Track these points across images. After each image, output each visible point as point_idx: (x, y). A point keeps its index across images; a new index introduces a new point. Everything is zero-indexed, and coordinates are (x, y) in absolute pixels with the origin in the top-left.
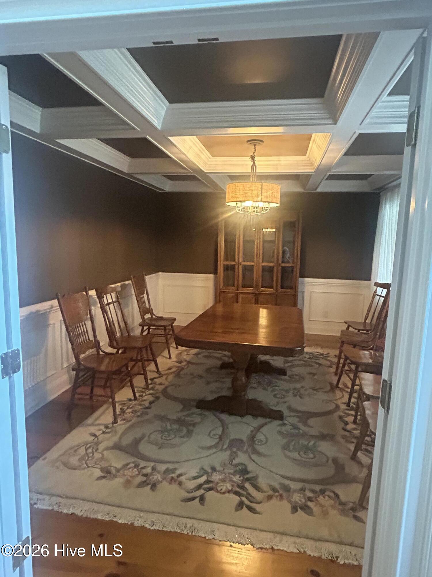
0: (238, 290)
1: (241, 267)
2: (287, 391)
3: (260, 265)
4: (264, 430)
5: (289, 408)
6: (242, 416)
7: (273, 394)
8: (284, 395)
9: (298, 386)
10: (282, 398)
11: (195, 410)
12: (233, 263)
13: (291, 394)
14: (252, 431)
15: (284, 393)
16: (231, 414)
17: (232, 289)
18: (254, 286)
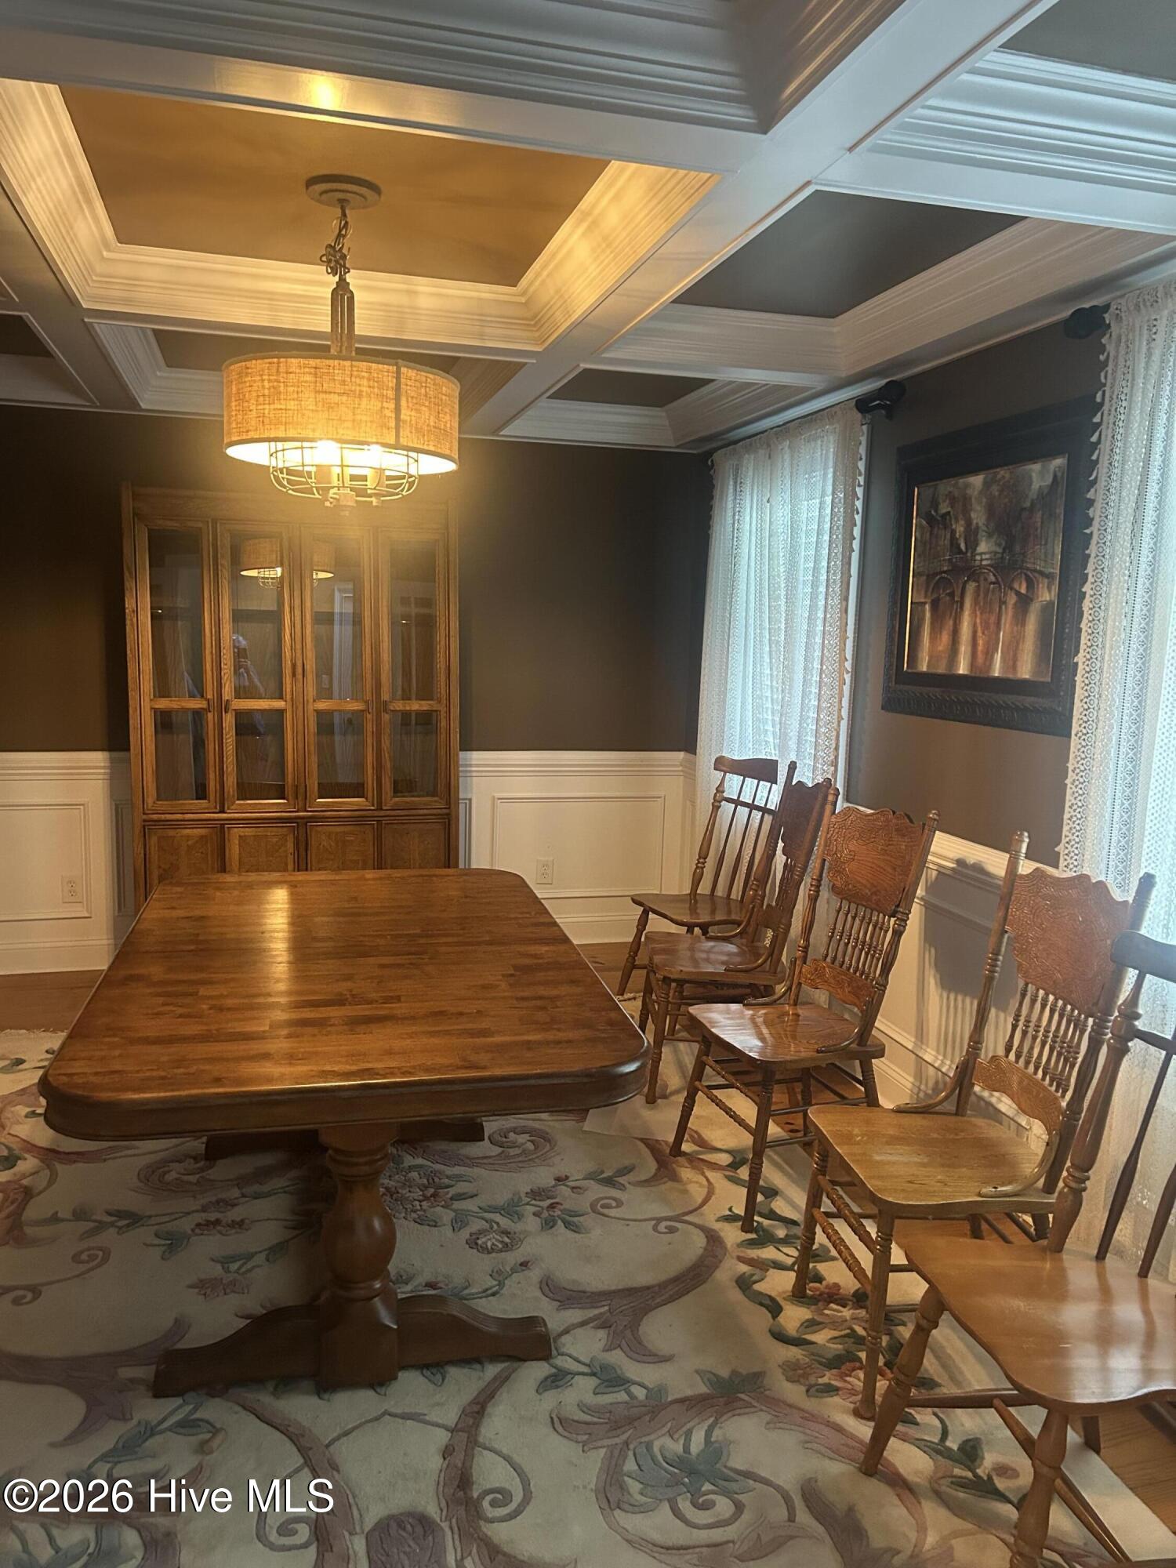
0: (223, 812)
1: (229, 720)
2: (511, 1210)
4: (497, 1426)
5: (549, 1287)
6: (381, 1384)
7: (465, 1234)
8: (507, 1233)
9: (543, 1176)
10: (507, 1248)
11: (152, 1410)
12: (197, 704)
13: (531, 1223)
14: (447, 1452)
15: (504, 1222)
16: (326, 1383)
17: (200, 810)
18: (289, 790)
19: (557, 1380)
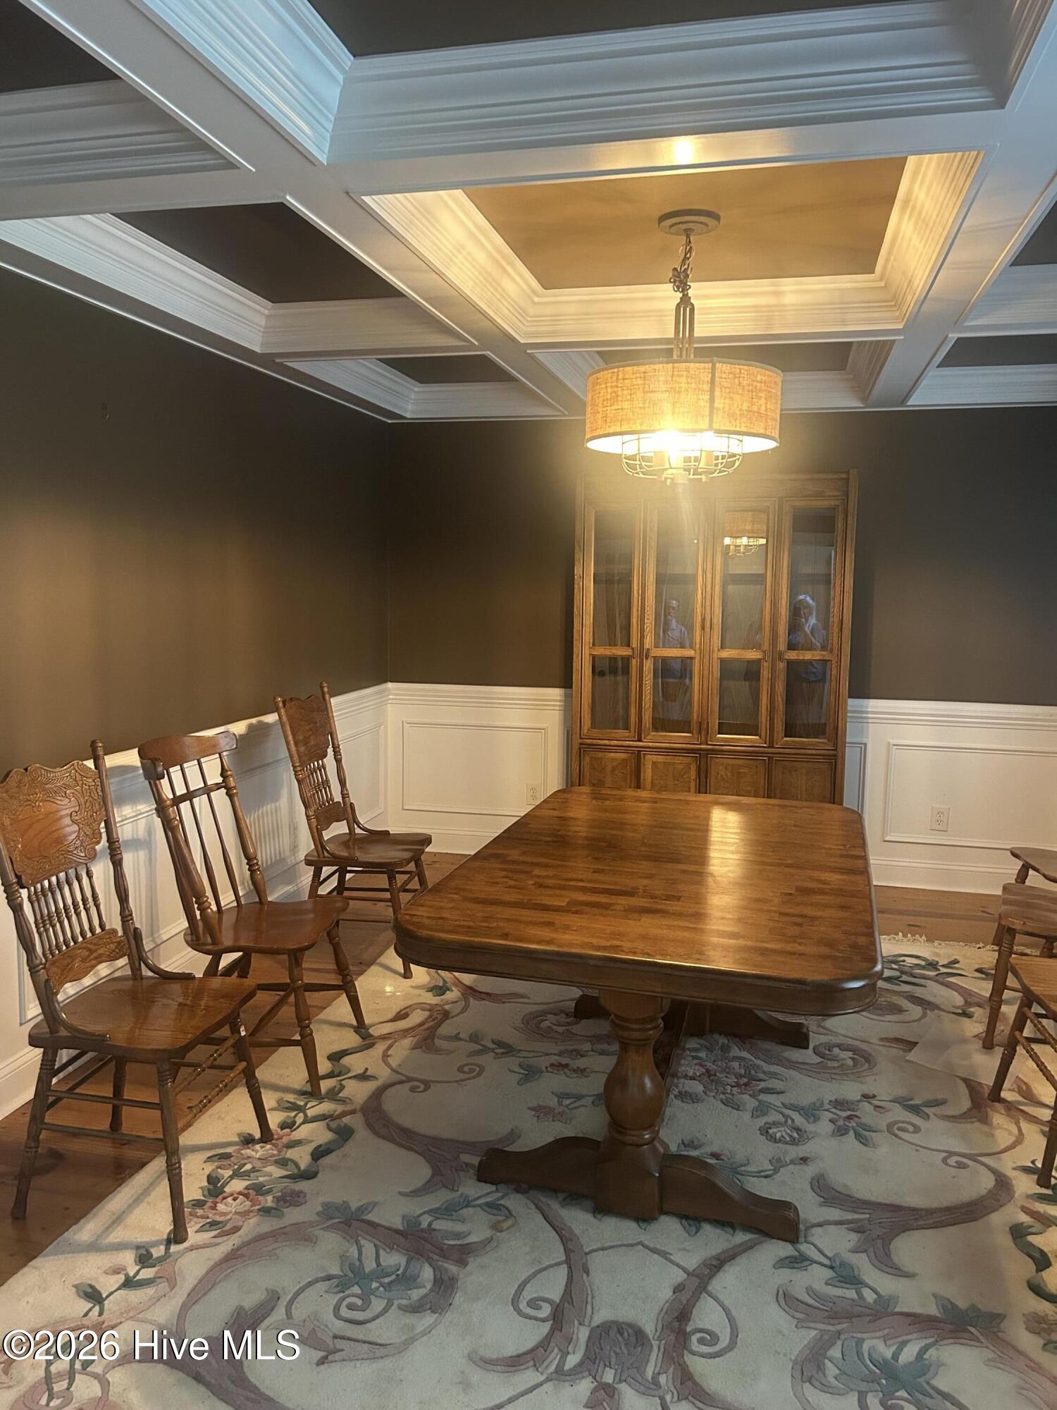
0: (640, 740)
1: (648, 665)
2: (811, 1113)
3: (715, 656)
4: (727, 1282)
5: (821, 1186)
6: (644, 1220)
7: (761, 1121)
8: (798, 1130)
9: (850, 1090)
10: (793, 1142)
12: (621, 651)
13: (824, 1126)
14: (678, 1289)
15: (799, 1120)
16: (602, 1208)
17: (622, 737)
19: (798, 1262)
